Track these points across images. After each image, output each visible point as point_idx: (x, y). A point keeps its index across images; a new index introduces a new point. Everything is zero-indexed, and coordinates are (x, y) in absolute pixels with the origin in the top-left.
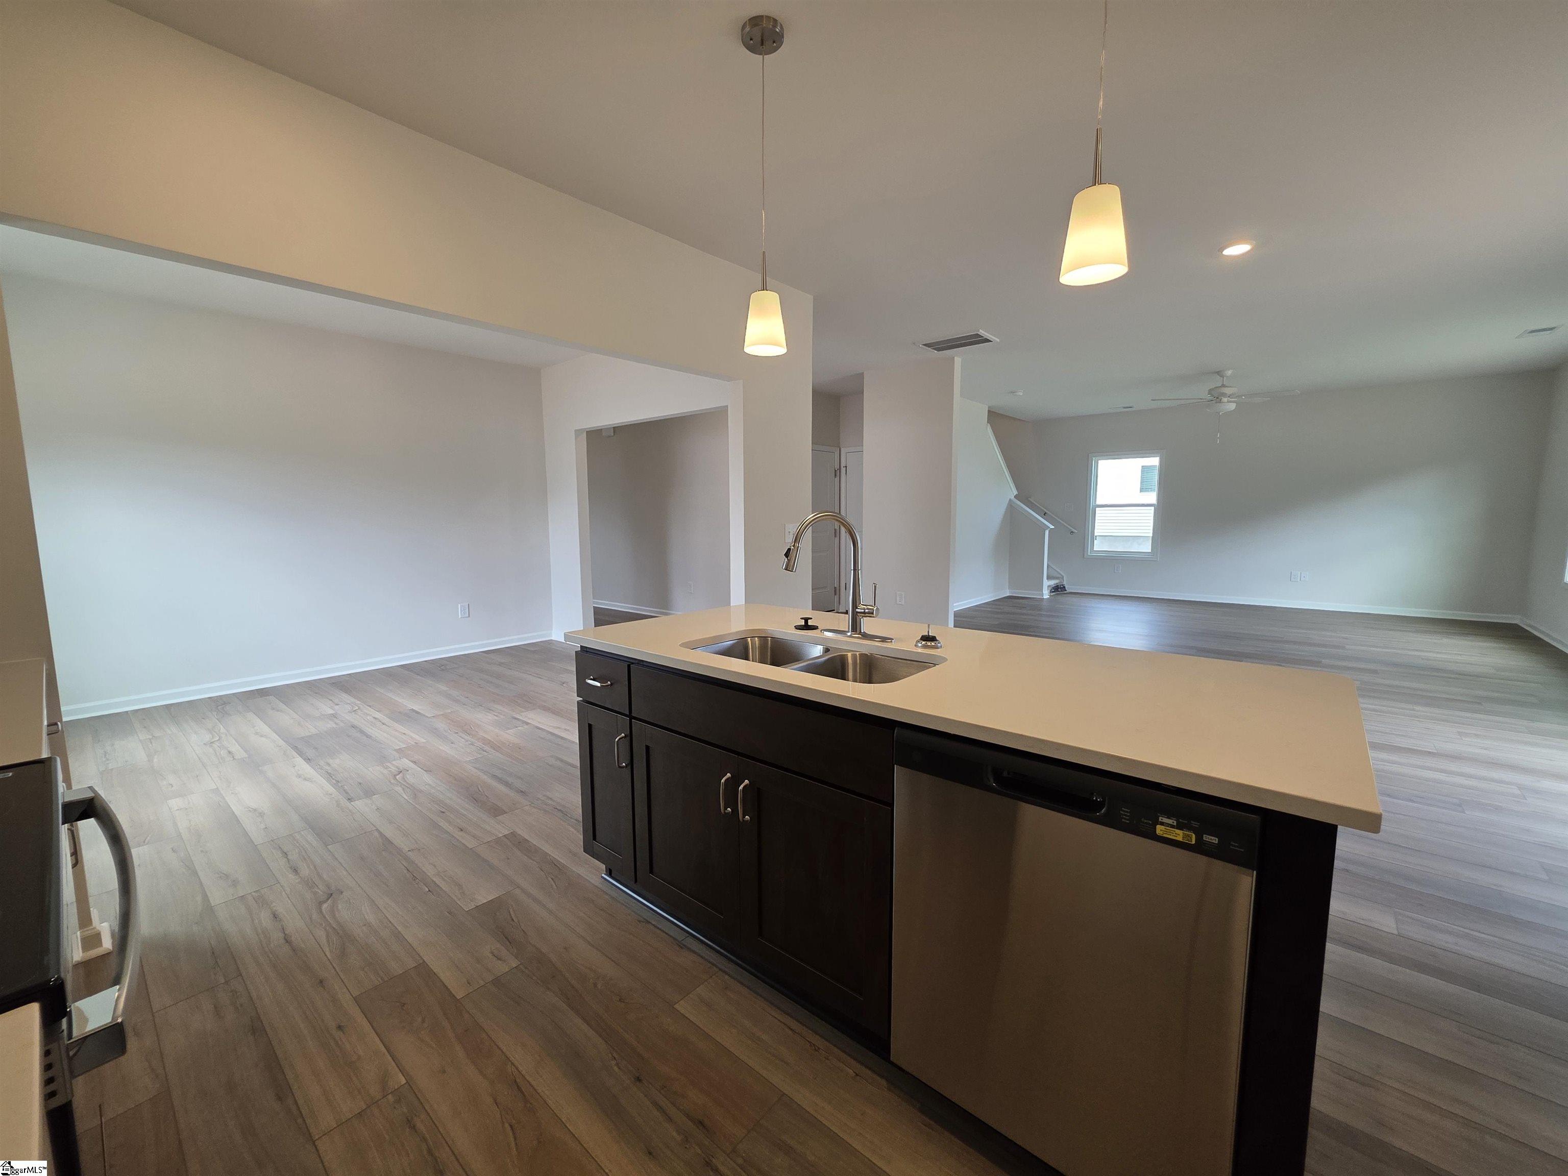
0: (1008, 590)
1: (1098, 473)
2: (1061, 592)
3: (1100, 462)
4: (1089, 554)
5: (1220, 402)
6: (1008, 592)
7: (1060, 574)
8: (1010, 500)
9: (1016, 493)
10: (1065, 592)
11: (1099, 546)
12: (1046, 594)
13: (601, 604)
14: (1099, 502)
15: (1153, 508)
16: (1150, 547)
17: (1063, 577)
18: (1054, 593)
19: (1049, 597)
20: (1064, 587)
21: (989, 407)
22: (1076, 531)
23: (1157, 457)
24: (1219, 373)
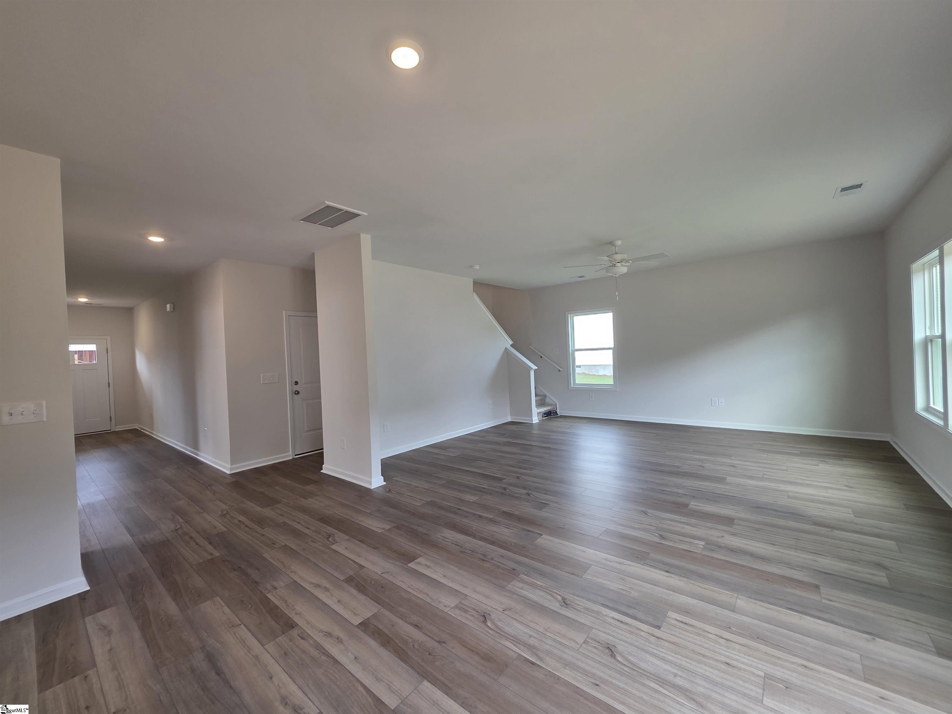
0: (510, 417)
1: (575, 326)
2: (554, 416)
3: (575, 318)
4: (572, 386)
5: (615, 267)
6: (510, 419)
7: (554, 402)
8: (506, 348)
9: (511, 342)
10: (557, 416)
11: (580, 380)
12: (535, 420)
13: (170, 442)
14: (577, 347)
15: (611, 351)
16: (613, 382)
17: (556, 405)
18: (546, 418)
19: (539, 421)
20: (556, 412)
21: (473, 279)
22: (562, 370)
23: (611, 312)
24: (611, 243)
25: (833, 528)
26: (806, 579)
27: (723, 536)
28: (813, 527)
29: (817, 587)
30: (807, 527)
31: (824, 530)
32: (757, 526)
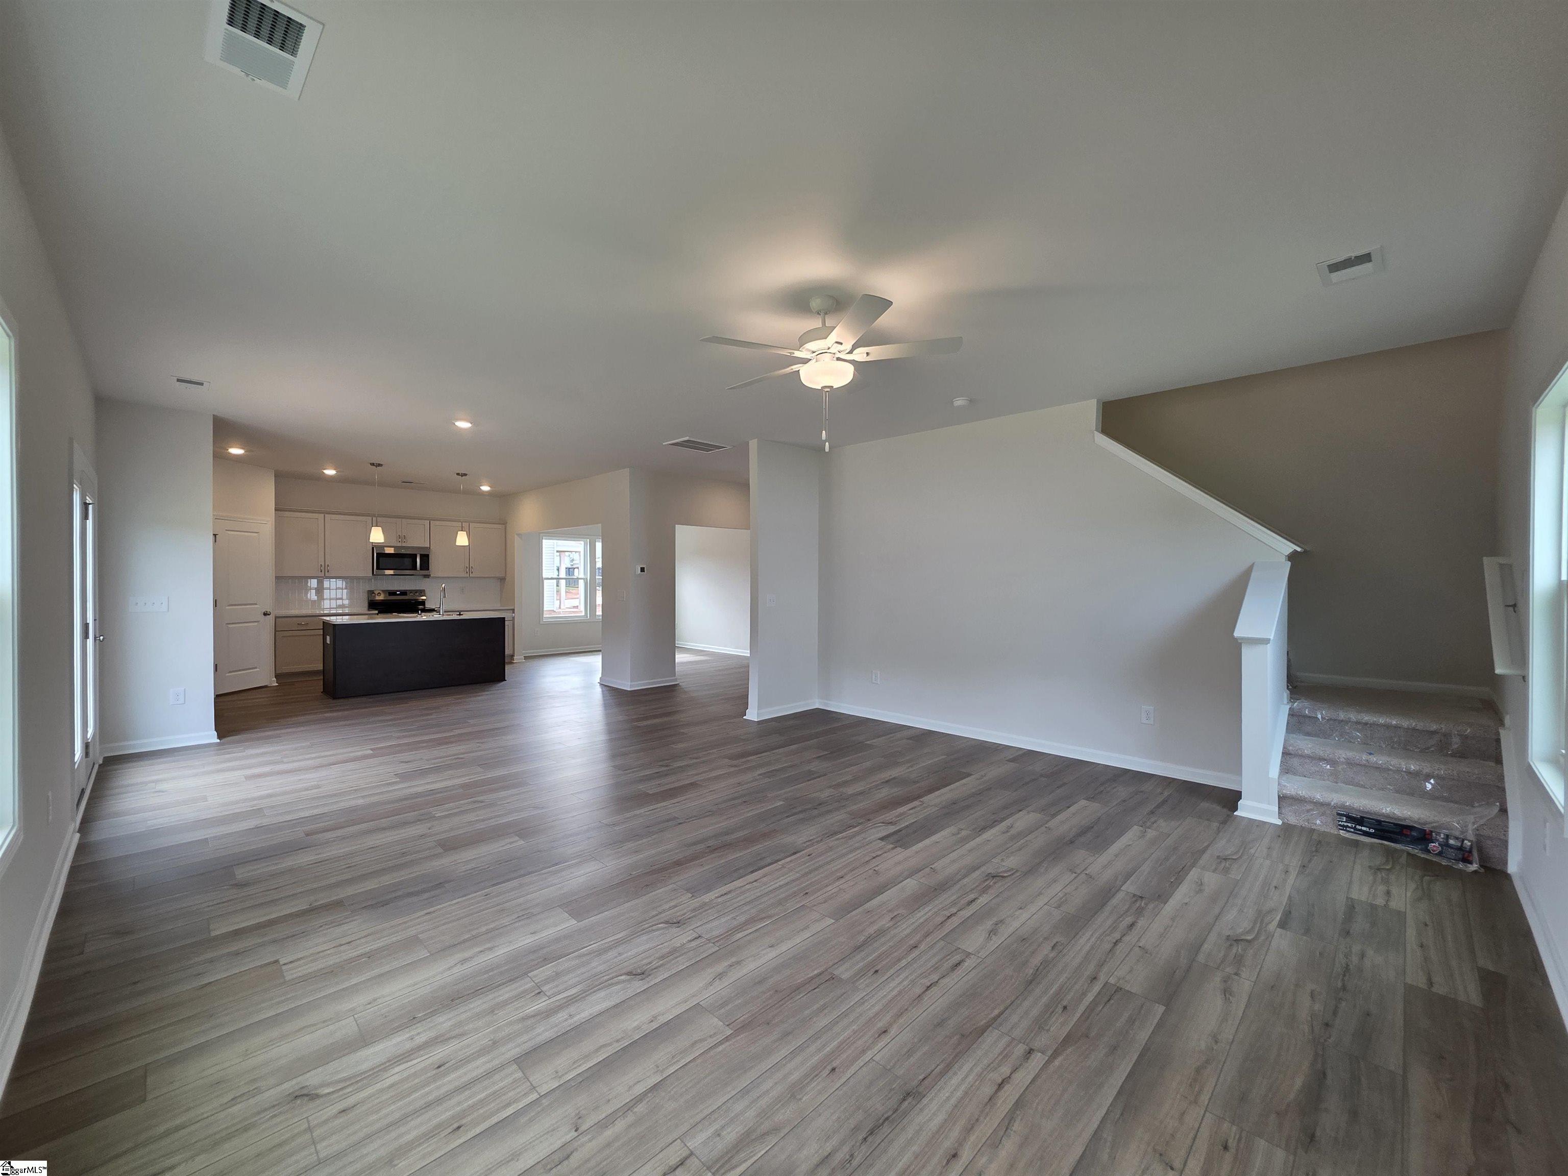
25: (312, 910)
26: (320, 836)
27: (429, 829)
28: (342, 896)
29: (307, 835)
30: (350, 891)
31: (323, 899)
32: (409, 858)
